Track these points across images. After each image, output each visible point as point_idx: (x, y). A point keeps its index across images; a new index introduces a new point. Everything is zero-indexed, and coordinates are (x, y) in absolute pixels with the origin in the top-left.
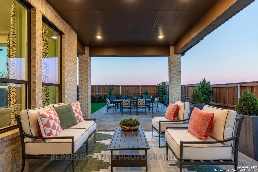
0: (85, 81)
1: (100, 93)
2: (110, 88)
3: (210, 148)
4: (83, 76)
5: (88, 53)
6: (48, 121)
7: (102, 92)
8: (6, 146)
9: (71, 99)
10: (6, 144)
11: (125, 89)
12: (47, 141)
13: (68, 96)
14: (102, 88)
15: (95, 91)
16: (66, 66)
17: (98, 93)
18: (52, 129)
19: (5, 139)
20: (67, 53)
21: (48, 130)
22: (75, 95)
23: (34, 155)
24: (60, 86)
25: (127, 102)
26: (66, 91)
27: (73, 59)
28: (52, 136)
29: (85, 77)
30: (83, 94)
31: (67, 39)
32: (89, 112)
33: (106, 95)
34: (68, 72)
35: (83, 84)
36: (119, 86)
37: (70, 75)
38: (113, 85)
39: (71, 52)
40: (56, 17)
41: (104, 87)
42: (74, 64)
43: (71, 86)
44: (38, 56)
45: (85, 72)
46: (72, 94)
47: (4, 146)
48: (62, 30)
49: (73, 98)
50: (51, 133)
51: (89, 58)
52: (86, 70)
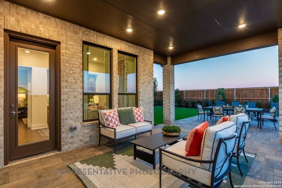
0: (168, 88)
1: (207, 98)
2: (219, 92)
3: (185, 164)
4: (166, 84)
5: (170, 63)
6: (108, 117)
7: (210, 97)
8: (96, 127)
9: (146, 105)
10: (96, 126)
11: (242, 93)
12: (107, 128)
13: (143, 102)
14: (210, 92)
15: (202, 96)
16: (140, 80)
17: (205, 98)
18: (110, 123)
19: (95, 124)
20: (142, 69)
21: (108, 122)
22: (151, 102)
23: (103, 135)
24: (136, 94)
25: (218, 110)
26: (140, 98)
27: (149, 72)
28: (110, 127)
29: (168, 85)
30: (166, 100)
31: (141, 58)
32: (171, 117)
33: (214, 100)
34: (142, 83)
35: (166, 91)
36: (233, 90)
37: (144, 86)
38: (223, 89)
39: (146, 68)
40: (129, 46)
41: (213, 91)
42: (150, 76)
43: (146, 94)
44: (114, 77)
45: (168, 80)
46: (147, 100)
47: (95, 127)
48: (135, 54)
49: (148, 104)
50: (109, 125)
51: (171, 67)
52: (169, 78)
